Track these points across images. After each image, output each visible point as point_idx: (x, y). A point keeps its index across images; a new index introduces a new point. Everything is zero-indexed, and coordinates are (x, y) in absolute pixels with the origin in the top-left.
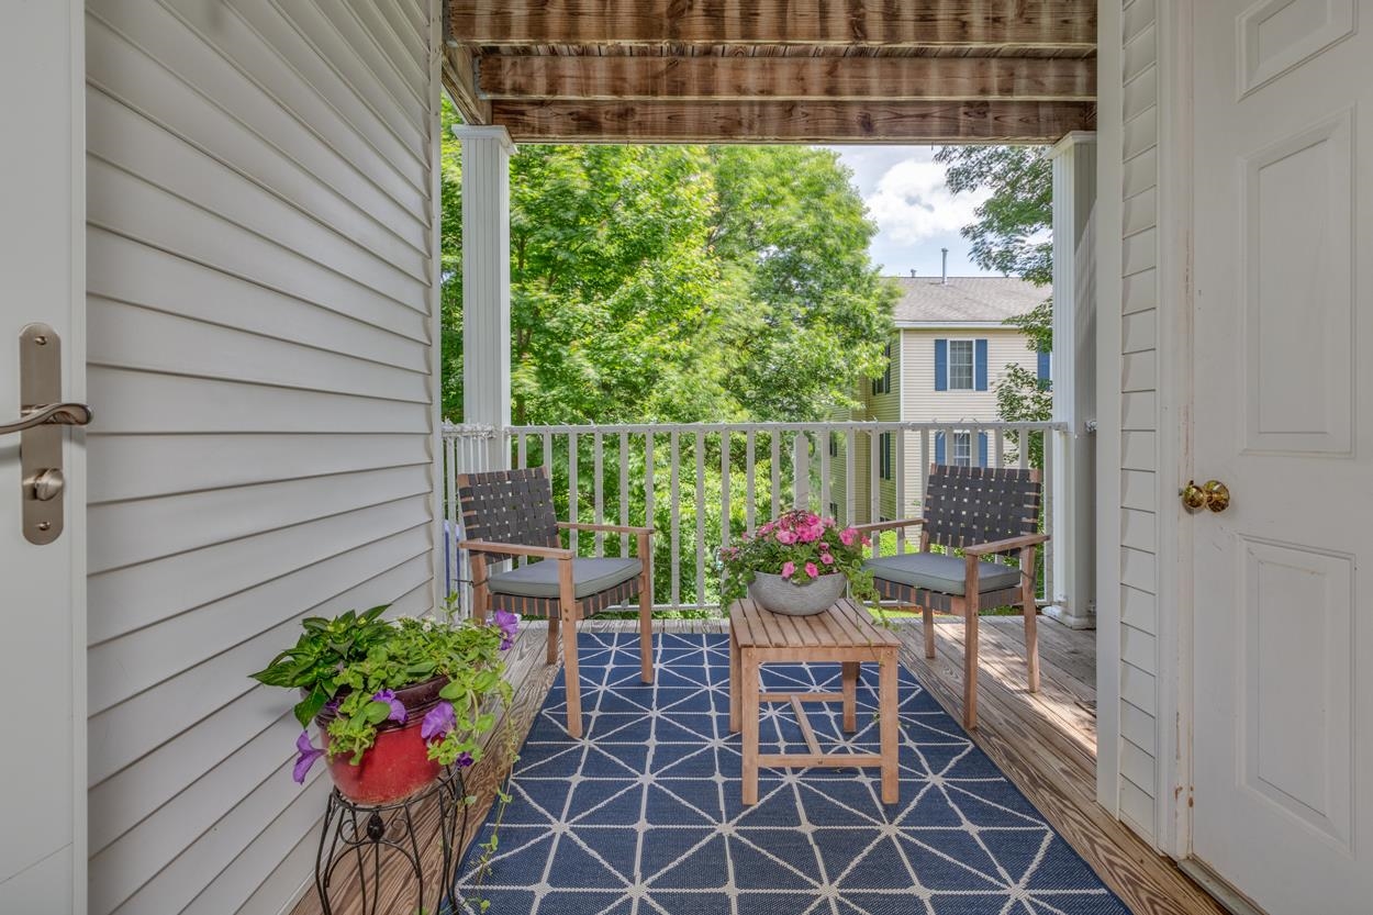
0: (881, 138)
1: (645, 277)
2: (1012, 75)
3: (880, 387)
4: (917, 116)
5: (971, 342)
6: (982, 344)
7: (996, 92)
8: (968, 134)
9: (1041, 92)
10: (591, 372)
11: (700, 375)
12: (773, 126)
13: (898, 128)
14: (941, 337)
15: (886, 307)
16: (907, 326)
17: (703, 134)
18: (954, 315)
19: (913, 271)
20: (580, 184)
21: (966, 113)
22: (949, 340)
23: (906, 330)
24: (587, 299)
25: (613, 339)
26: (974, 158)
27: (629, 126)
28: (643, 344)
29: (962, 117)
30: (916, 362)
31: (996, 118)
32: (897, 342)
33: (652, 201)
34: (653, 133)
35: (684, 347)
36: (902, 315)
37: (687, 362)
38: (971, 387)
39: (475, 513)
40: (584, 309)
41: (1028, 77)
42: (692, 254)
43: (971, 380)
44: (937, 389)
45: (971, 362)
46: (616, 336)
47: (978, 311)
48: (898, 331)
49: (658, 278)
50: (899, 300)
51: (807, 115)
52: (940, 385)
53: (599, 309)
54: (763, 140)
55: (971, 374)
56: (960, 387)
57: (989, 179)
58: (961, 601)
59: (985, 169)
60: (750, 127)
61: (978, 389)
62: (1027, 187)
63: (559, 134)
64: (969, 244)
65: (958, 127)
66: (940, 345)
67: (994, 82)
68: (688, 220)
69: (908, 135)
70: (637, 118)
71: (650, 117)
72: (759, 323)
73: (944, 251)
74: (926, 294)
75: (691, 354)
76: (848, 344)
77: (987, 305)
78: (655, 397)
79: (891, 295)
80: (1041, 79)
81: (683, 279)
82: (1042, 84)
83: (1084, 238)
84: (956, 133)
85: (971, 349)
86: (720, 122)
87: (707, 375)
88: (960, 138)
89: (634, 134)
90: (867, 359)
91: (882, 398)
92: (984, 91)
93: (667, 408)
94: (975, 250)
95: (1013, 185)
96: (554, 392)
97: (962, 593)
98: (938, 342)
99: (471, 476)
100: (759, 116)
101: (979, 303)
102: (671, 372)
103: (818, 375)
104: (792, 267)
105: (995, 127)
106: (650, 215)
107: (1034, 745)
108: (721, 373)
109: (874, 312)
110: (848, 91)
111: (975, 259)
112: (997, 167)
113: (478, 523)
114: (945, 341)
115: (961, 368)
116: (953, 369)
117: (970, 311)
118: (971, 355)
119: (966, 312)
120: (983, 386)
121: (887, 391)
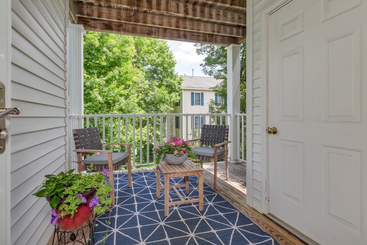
0: (188, 40)
1: (116, 71)
2: (220, 28)
3: (177, 104)
4: (197, 36)
5: (200, 93)
6: (202, 94)
7: (216, 32)
8: (209, 42)
9: (226, 33)
10: (100, 98)
11: (131, 101)
12: (161, 34)
13: (193, 38)
14: (193, 92)
15: (180, 84)
16: (184, 88)
17: (142, 34)
18: (195, 86)
19: (185, 74)
20: (97, 44)
21: (208, 36)
22: (195, 92)
23: (184, 90)
24: (98, 77)
25: (106, 89)
26: (203, 47)
27: (121, 29)
28: (115, 91)
29: (207, 37)
30: (186, 98)
31: (215, 38)
32: (182, 92)
33: (118, 50)
34: (128, 32)
35: (126, 92)
36: (183, 86)
37: (127, 97)
38: (200, 105)
39: (79, 141)
40: (97, 80)
41: (223, 29)
42: (128, 66)
43: (200, 103)
44: (192, 105)
45: (200, 98)
46: (107, 88)
47: (201, 85)
48: (182, 90)
49: (120, 72)
50: (183, 81)
51: (170, 32)
53: (102, 80)
54: (158, 37)
55: (200, 101)
56: (197, 105)
57: (206, 52)
58: (213, 158)
59: (205, 50)
60: (155, 34)
61: (201, 105)
62: (215, 55)
63: (100, 29)
64: (202, 68)
65: (207, 40)
66: (192, 94)
67: (216, 30)
68: (128, 57)
69: (195, 40)
70: (123, 27)
71: (127, 27)
72: (147, 86)
73: (193, 70)
74: (188, 80)
75: (128, 94)
76: (170, 93)
77: (203, 84)
78: (117, 106)
79: (181, 80)
80: (226, 30)
81: (127, 73)
82: (226, 32)
83: (234, 69)
84: (206, 41)
85: (200, 95)
86: (147, 31)
87: (133, 101)
88: (207, 42)
89: (123, 32)
90: (174, 97)
91: (178, 107)
92: (214, 32)
93: (121, 110)
94: (203, 70)
95: (212, 54)
96: (88, 104)
97: (213, 156)
98: (192, 93)
99: (77, 130)
100: (157, 31)
101: (201, 83)
102: (122, 99)
103: (162, 101)
104: (155, 71)
105: (215, 41)
106: (117, 54)
107: (230, 192)
108: (137, 100)
109: (176, 85)
110: (182, 27)
112: (208, 50)
113: (80, 144)
114: (194, 93)
115: (197, 100)
116: (195, 100)
117: (199, 85)
118: (200, 97)
119: (198, 86)
120: (203, 104)
121: (179, 105)
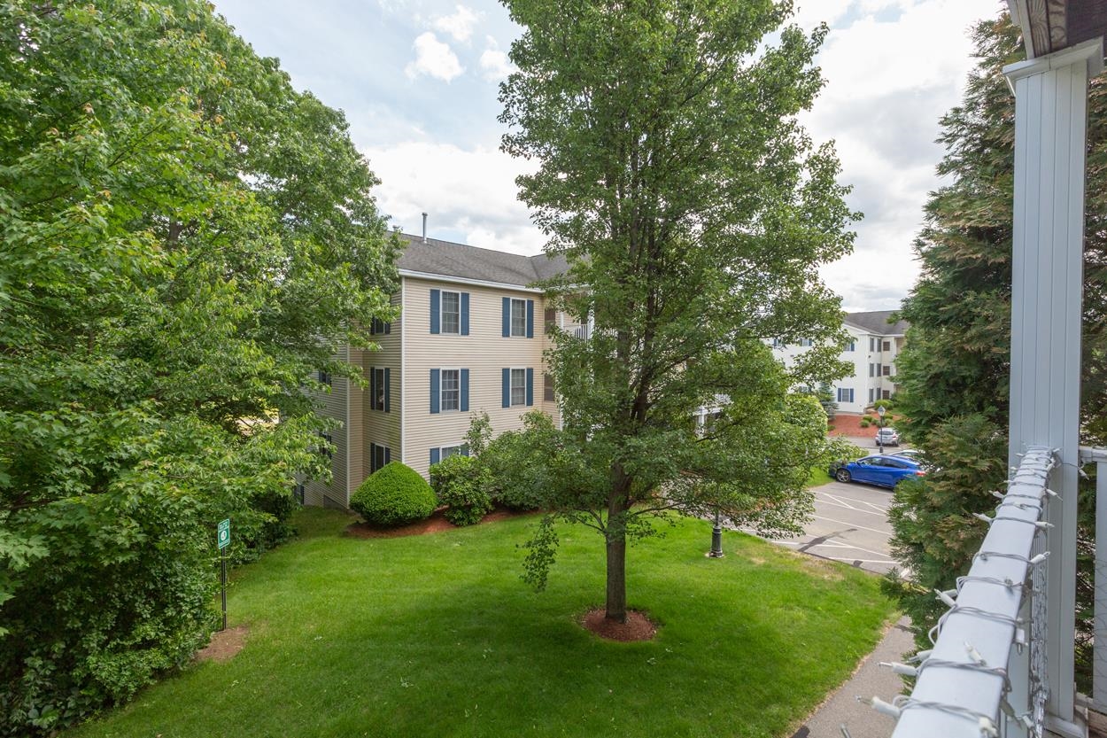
3: (380, 327)
5: (457, 295)
6: (466, 297)
14: (435, 287)
15: (390, 258)
16: (407, 274)
18: (443, 270)
22: (442, 290)
23: (407, 278)
30: (414, 307)
32: (400, 287)
36: (405, 265)
38: (457, 332)
43: (457, 326)
44: (432, 333)
45: (457, 310)
47: (460, 269)
48: (400, 279)
50: (402, 252)
52: (434, 329)
55: (457, 321)
56: (449, 331)
61: (462, 334)
66: (435, 294)
73: (424, 215)
74: (414, 250)
85: (457, 300)
91: (385, 339)
98: (432, 291)
101: (458, 262)
114: (439, 291)
115: (450, 315)
116: (444, 315)
117: (455, 268)
118: (457, 305)
119: (451, 269)
120: (466, 332)
121: (388, 332)
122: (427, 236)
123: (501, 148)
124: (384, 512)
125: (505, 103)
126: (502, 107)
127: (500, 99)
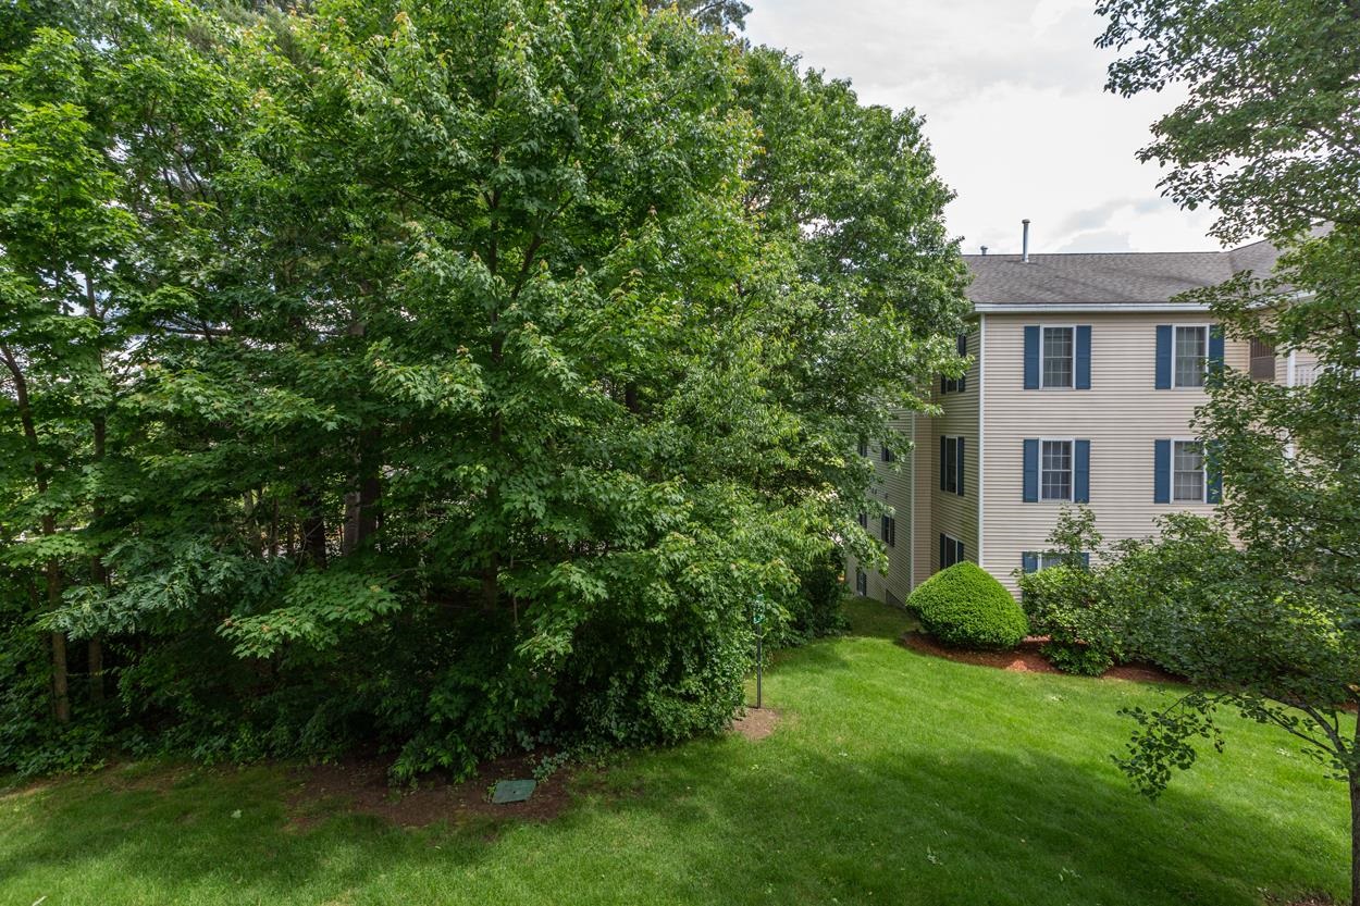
3: (951, 387)
5: (1071, 329)
6: (1085, 333)
14: (1032, 323)
16: (989, 309)
18: (1047, 296)
19: (984, 249)
22: (1043, 327)
23: (989, 315)
30: (999, 352)
32: (977, 329)
36: (983, 297)
38: (1069, 384)
43: (1069, 376)
44: (1026, 388)
45: (1070, 353)
47: (1077, 292)
48: (978, 316)
52: (1030, 382)
55: (1069, 368)
56: (1056, 385)
61: (1078, 388)
66: (1031, 334)
72: (810, 306)
73: (1026, 223)
74: (1005, 274)
76: (920, 333)
77: (1085, 284)
85: (1070, 338)
91: (958, 399)
98: (1027, 329)
101: (1076, 282)
103: (881, 372)
108: (762, 372)
111: (1171, 191)
114: (1038, 328)
115: (1056, 363)
116: (1046, 362)
117: (1067, 291)
118: (1070, 346)
119: (1061, 293)
120: (1085, 383)
121: (962, 390)
122: (1030, 251)
123: (1106, 87)
124: (948, 626)
125: (1110, 13)
126: (1107, 20)
127: (1099, 11)
